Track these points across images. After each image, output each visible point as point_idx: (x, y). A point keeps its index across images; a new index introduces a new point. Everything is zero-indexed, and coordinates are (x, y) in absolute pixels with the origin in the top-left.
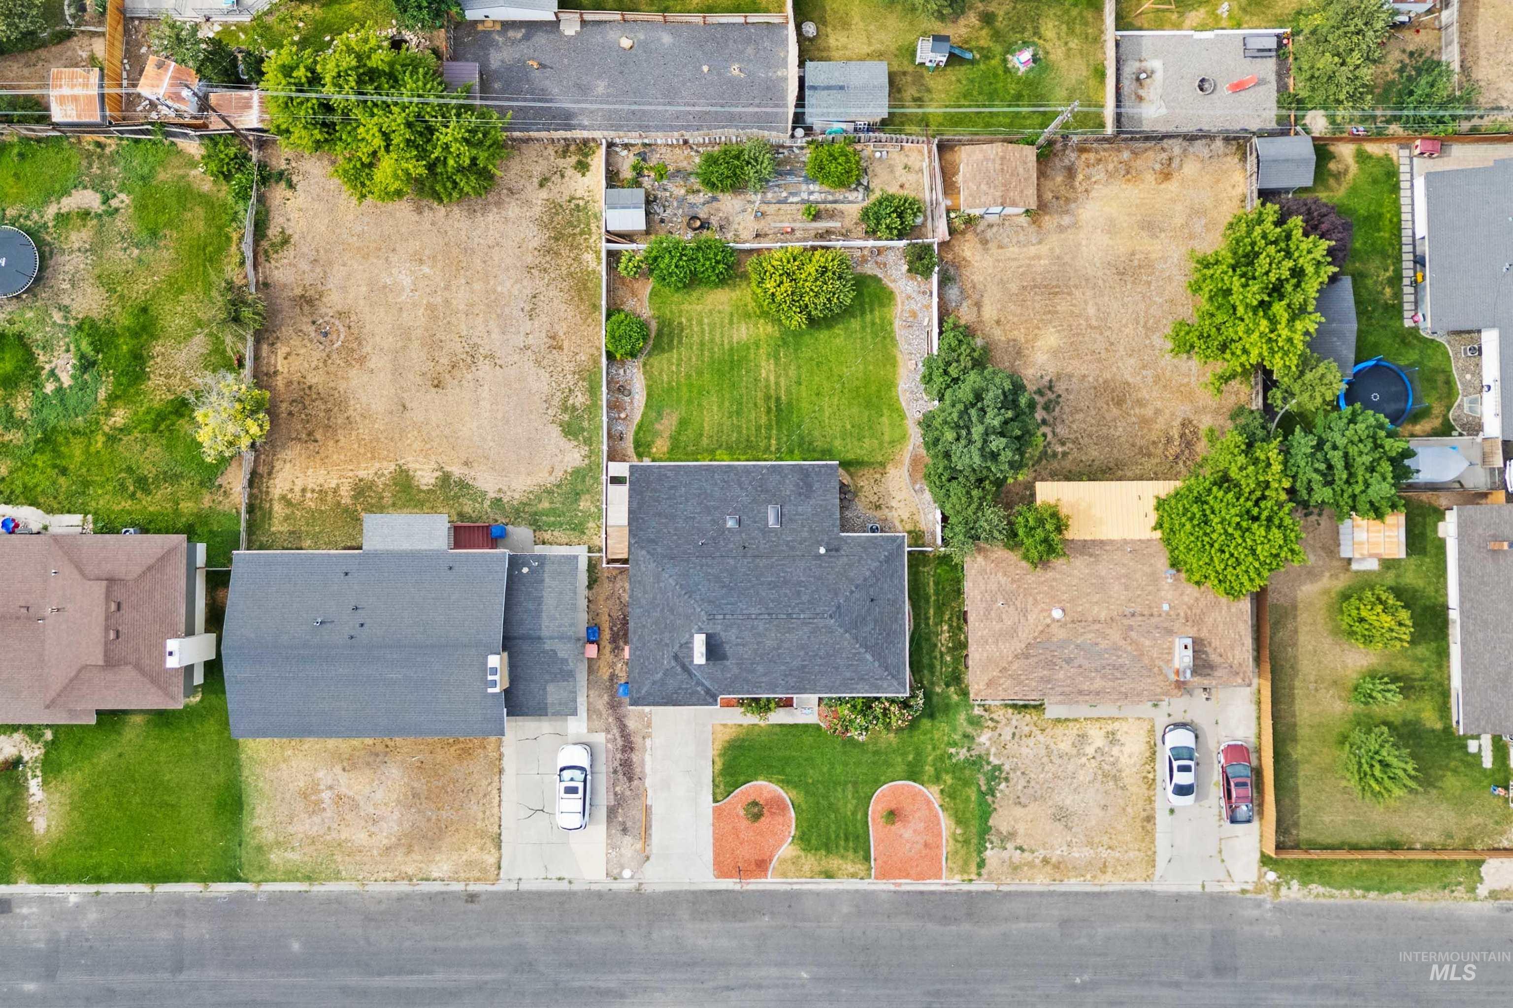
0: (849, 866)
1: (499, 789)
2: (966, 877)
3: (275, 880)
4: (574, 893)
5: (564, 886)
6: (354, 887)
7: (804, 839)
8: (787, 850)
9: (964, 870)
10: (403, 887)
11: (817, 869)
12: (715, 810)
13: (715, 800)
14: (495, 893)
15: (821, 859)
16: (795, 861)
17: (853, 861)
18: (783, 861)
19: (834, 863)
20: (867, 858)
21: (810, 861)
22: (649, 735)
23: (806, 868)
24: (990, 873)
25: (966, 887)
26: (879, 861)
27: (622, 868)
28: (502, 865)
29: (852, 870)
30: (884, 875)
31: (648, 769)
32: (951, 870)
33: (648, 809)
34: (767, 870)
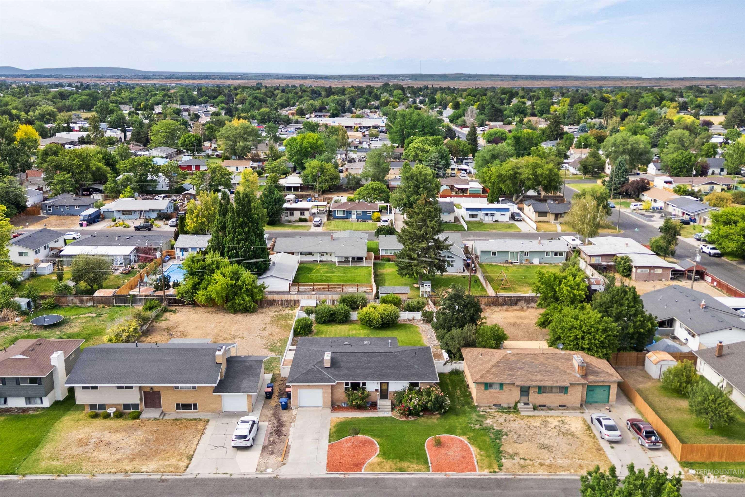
0: (415, 466)
1: (199, 440)
2: (492, 470)
3: (36, 473)
4: (232, 479)
5: (228, 476)
6: (87, 477)
7: (385, 454)
8: (374, 459)
9: (490, 466)
10: (120, 477)
11: (394, 467)
12: (329, 446)
13: (330, 441)
14: (181, 480)
15: (396, 463)
16: (380, 464)
17: (417, 463)
18: (371, 464)
19: (405, 464)
20: (426, 462)
21: (389, 464)
22: (294, 422)
23: (387, 467)
24: (507, 469)
25: (493, 476)
26: (434, 464)
27: (267, 468)
28: (190, 466)
29: (417, 468)
30: (438, 469)
31: (291, 432)
32: (482, 467)
33: (288, 447)
34: (361, 468)
